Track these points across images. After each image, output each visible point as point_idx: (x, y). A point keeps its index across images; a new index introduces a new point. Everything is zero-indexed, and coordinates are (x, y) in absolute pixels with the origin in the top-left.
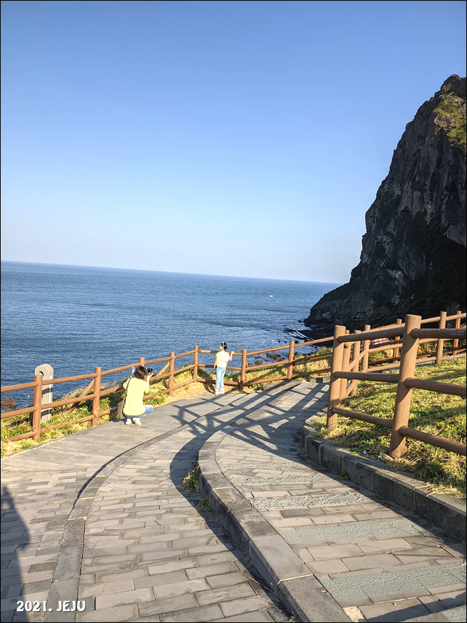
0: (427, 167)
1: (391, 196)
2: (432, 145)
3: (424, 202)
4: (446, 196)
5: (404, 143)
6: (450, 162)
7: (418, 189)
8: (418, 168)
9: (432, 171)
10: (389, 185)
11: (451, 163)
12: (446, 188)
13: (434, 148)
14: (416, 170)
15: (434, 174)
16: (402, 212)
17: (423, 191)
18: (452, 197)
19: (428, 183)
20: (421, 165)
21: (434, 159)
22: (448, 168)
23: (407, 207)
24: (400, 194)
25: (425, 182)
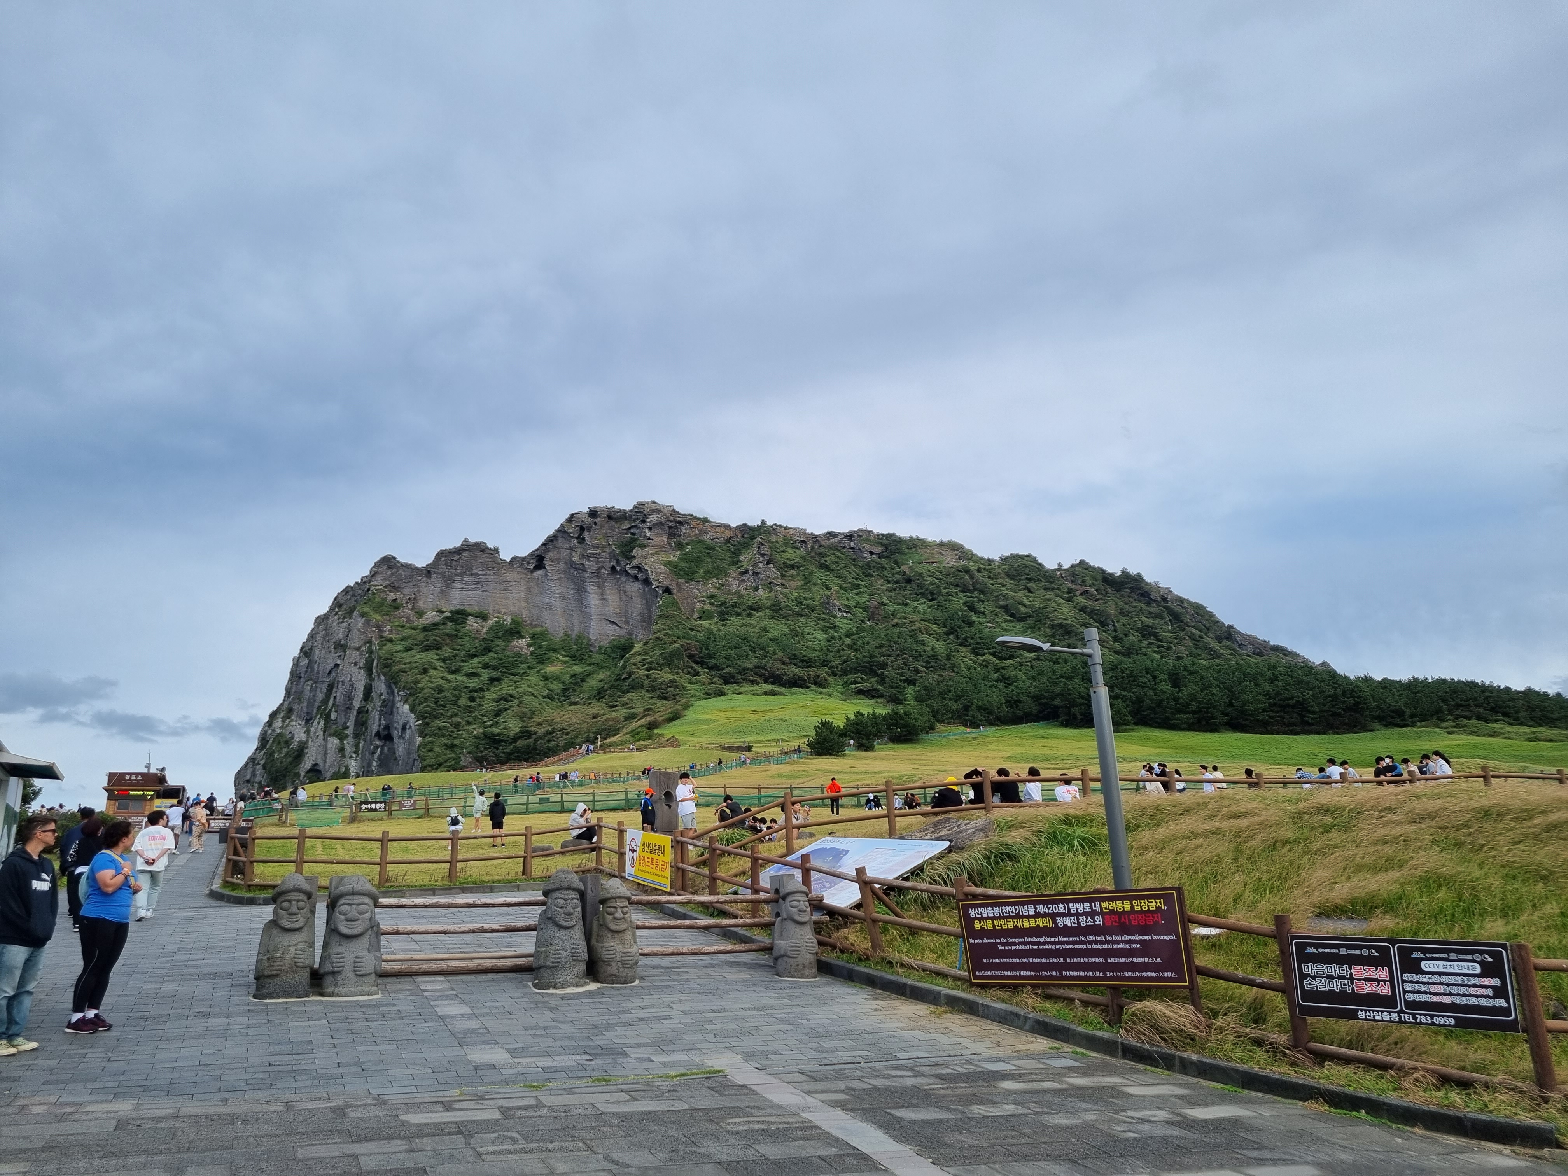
0: (350, 698)
1: (288, 743)
2: (356, 664)
3: (344, 756)
4: (377, 747)
5: (311, 649)
6: (381, 694)
7: (335, 734)
8: (335, 698)
9: (357, 704)
10: (283, 721)
11: (383, 697)
12: (378, 734)
13: (360, 668)
14: (332, 700)
15: (360, 711)
16: (308, 772)
17: (342, 737)
18: (386, 749)
19: (351, 724)
20: (339, 693)
21: (360, 686)
22: (380, 704)
23: (316, 765)
24: (303, 737)
25: (345, 723)
